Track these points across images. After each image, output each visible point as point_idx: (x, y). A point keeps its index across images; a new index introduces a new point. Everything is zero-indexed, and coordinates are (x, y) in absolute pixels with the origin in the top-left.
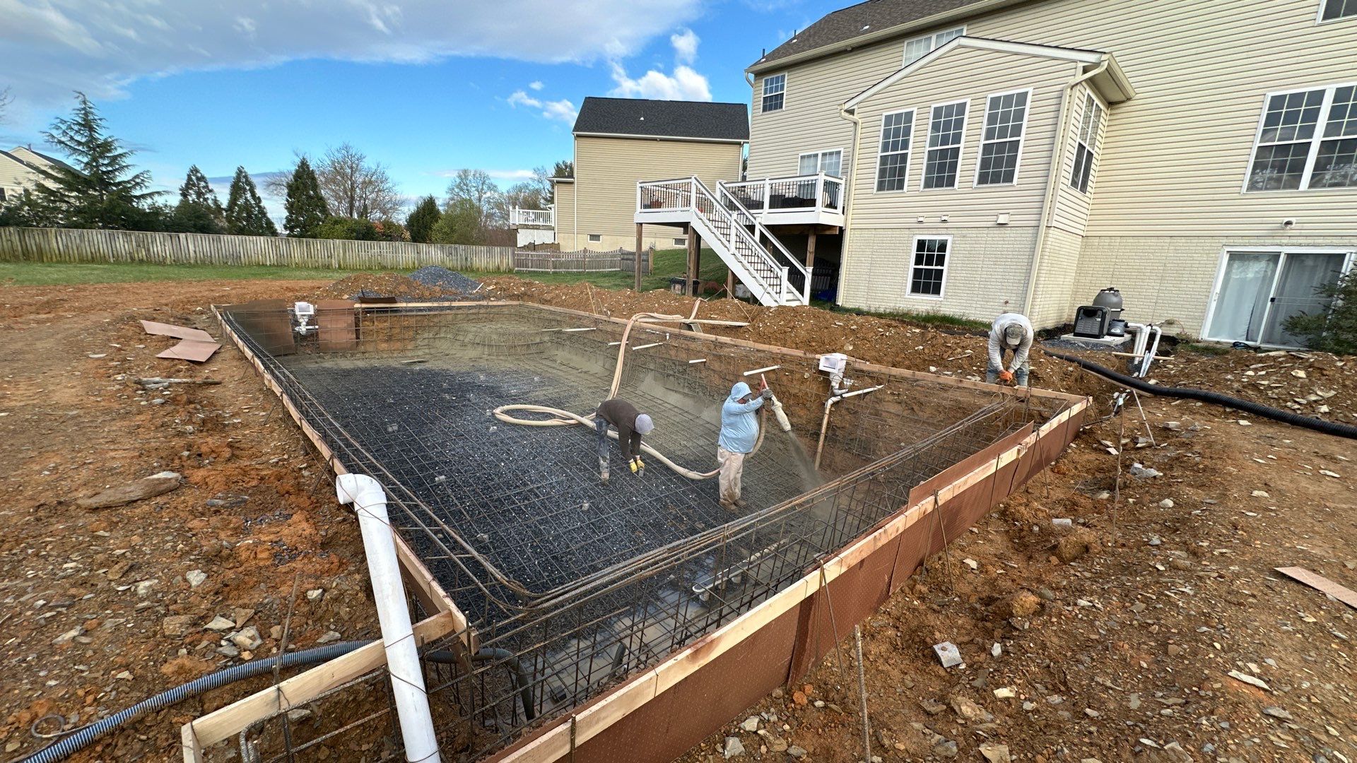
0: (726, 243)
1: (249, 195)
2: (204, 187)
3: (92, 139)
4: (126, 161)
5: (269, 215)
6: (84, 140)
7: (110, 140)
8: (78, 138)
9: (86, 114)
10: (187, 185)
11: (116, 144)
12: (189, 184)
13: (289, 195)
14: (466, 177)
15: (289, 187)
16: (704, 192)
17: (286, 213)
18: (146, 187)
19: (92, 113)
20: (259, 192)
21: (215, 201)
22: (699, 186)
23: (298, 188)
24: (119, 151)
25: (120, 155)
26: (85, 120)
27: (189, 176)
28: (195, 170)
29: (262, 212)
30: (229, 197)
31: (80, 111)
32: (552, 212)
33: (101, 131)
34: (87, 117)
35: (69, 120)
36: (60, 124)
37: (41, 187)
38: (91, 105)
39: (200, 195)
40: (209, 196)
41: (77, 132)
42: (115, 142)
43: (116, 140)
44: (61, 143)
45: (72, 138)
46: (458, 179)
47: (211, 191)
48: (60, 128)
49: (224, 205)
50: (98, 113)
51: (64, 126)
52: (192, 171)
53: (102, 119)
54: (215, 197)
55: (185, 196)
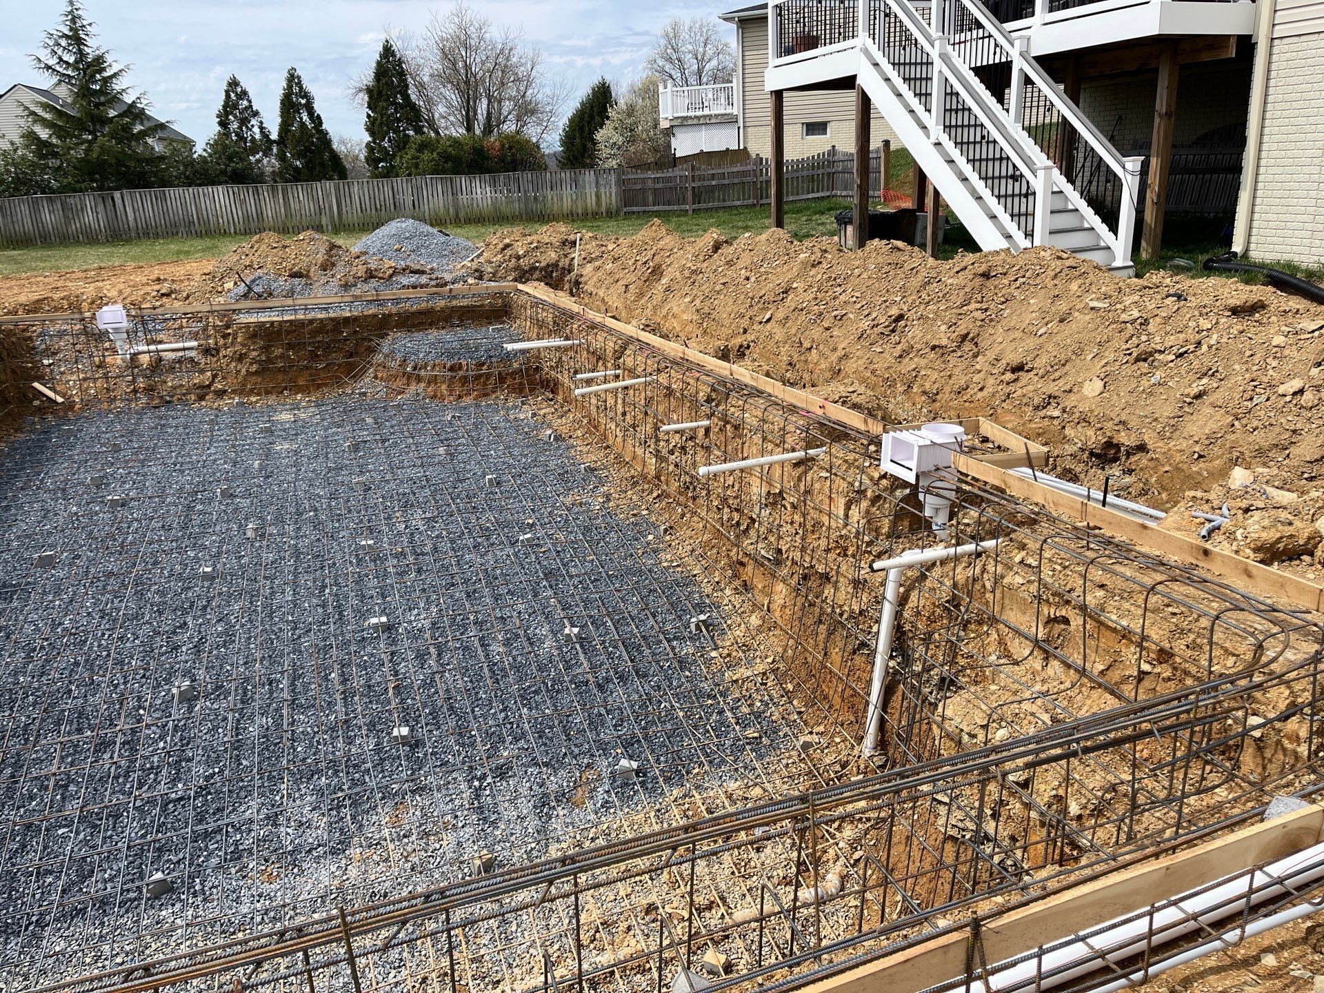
0: (925, 117)
1: (305, 117)
2: (246, 109)
3: (81, 55)
6: (72, 60)
7: (100, 53)
8: (66, 57)
9: (73, 21)
10: (225, 107)
11: (109, 58)
12: (229, 107)
13: (370, 107)
14: (677, 37)
15: (369, 91)
17: (367, 138)
19: (79, 17)
20: (318, 108)
21: (262, 129)
23: (380, 93)
25: (115, 75)
26: (71, 29)
27: (227, 92)
28: (234, 83)
30: (279, 120)
31: (67, 16)
32: (734, 84)
33: (89, 42)
34: (75, 23)
35: (55, 33)
36: (47, 40)
37: (31, 137)
38: (77, 5)
39: (244, 122)
40: (253, 122)
41: (65, 48)
42: (106, 55)
43: (107, 52)
44: (48, 67)
45: (60, 59)
46: (663, 42)
47: (256, 114)
48: (46, 46)
49: (274, 136)
50: (87, 16)
51: (51, 43)
52: (230, 84)
53: (90, 25)
54: (261, 122)
55: (223, 124)
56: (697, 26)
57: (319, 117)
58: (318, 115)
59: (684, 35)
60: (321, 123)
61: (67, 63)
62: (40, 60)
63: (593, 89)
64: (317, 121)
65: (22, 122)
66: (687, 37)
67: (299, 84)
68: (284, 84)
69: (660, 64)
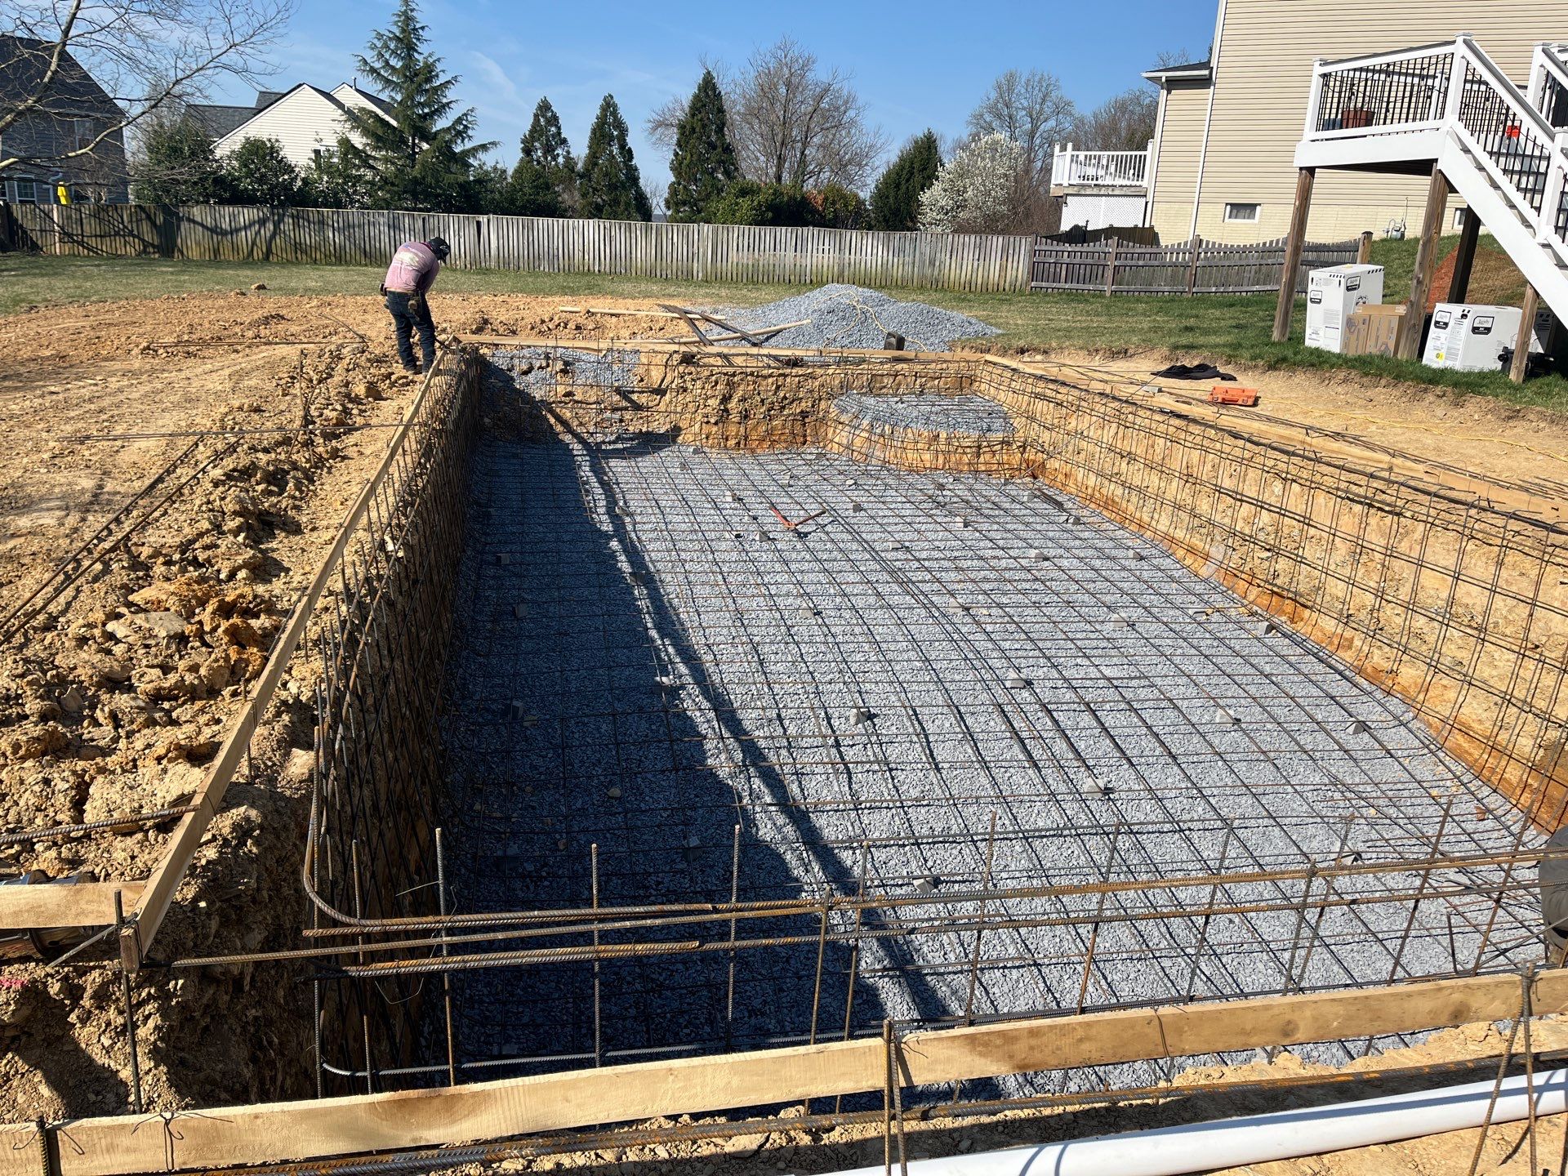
0: (1530, 215)
1: (615, 150)
2: (553, 136)
3: (410, 61)
4: (451, 94)
5: (642, 182)
6: (399, 65)
7: (431, 60)
8: (393, 62)
9: (406, 22)
10: (532, 132)
11: (439, 67)
12: (536, 132)
13: (679, 144)
14: (1010, 90)
15: (682, 127)
16: (1487, 76)
17: (670, 178)
18: (470, 137)
19: (413, 19)
20: (631, 142)
21: (568, 158)
22: (1475, 63)
23: (693, 130)
24: (442, 79)
26: (403, 31)
27: (536, 116)
28: (545, 107)
29: (633, 177)
30: (587, 150)
31: (400, 16)
32: (1148, 153)
33: (421, 47)
34: (408, 25)
35: (387, 33)
36: (375, 41)
37: (345, 143)
38: (414, 6)
39: (549, 150)
40: (559, 151)
41: (393, 52)
42: (437, 64)
43: (438, 60)
44: (373, 70)
45: (387, 62)
46: (993, 95)
47: (564, 141)
48: (373, 47)
49: (580, 166)
50: (421, 18)
51: (379, 44)
52: (540, 108)
53: (423, 28)
54: (568, 152)
55: (528, 151)
56: (1037, 79)
57: (630, 151)
58: (630, 149)
59: (1020, 88)
60: (631, 157)
61: (393, 68)
62: (365, 62)
63: (916, 142)
64: (628, 154)
65: (338, 127)
66: (1023, 91)
67: (615, 114)
68: (598, 112)
69: (988, 120)
